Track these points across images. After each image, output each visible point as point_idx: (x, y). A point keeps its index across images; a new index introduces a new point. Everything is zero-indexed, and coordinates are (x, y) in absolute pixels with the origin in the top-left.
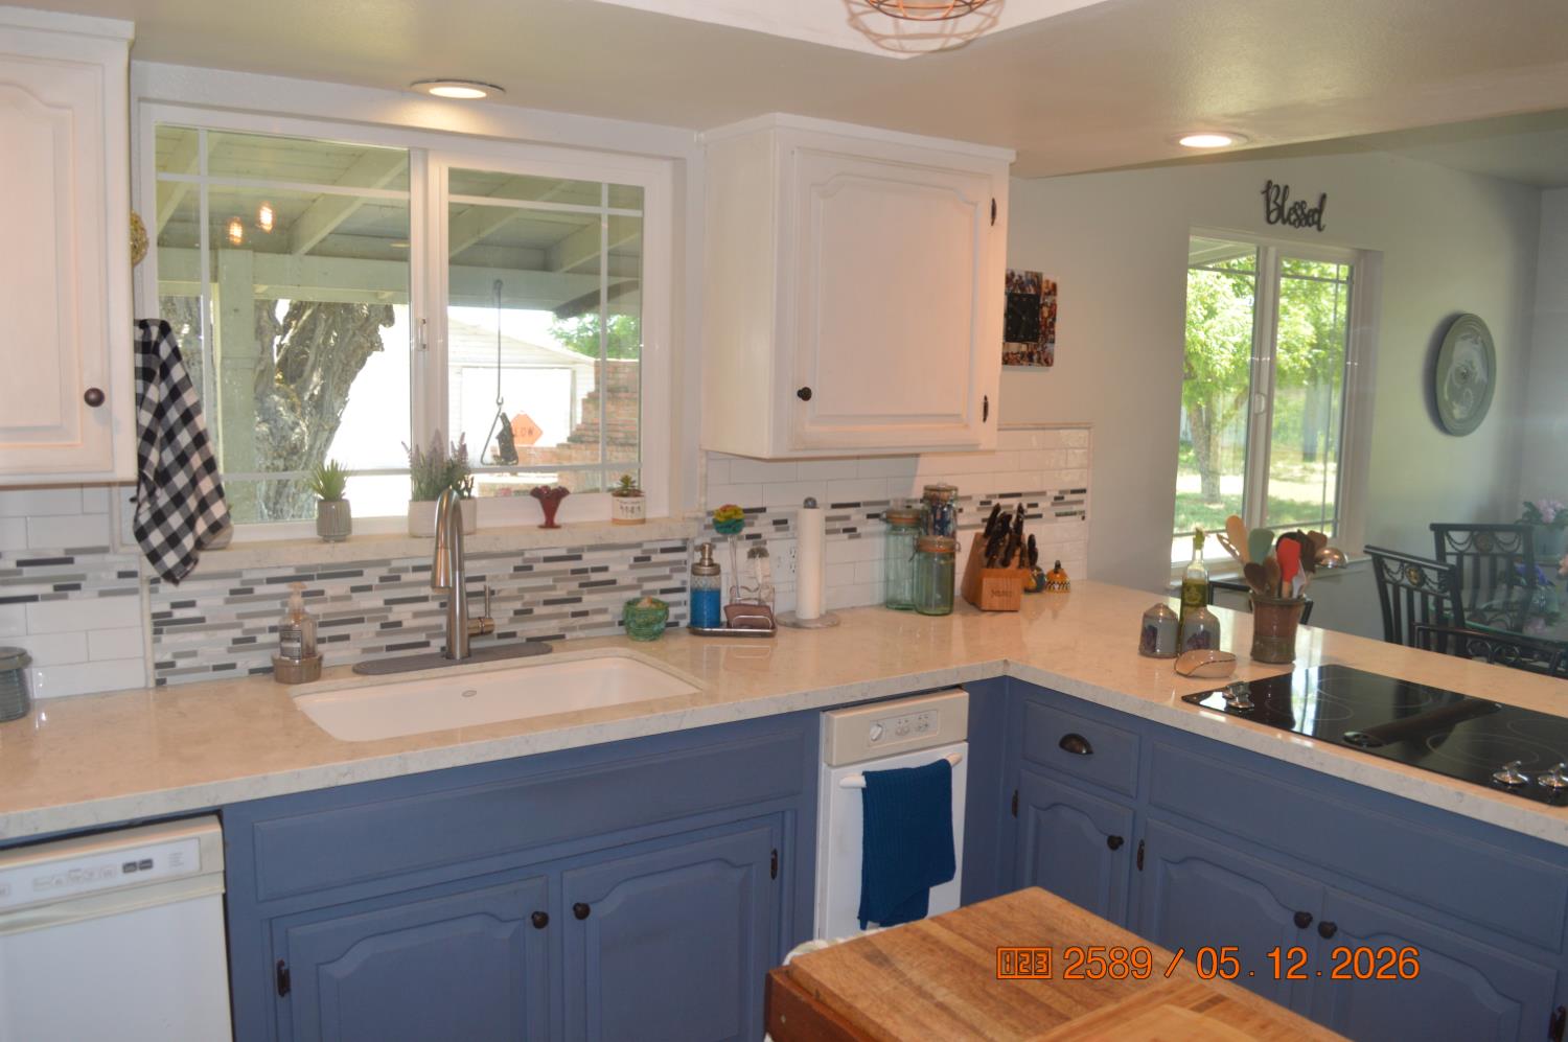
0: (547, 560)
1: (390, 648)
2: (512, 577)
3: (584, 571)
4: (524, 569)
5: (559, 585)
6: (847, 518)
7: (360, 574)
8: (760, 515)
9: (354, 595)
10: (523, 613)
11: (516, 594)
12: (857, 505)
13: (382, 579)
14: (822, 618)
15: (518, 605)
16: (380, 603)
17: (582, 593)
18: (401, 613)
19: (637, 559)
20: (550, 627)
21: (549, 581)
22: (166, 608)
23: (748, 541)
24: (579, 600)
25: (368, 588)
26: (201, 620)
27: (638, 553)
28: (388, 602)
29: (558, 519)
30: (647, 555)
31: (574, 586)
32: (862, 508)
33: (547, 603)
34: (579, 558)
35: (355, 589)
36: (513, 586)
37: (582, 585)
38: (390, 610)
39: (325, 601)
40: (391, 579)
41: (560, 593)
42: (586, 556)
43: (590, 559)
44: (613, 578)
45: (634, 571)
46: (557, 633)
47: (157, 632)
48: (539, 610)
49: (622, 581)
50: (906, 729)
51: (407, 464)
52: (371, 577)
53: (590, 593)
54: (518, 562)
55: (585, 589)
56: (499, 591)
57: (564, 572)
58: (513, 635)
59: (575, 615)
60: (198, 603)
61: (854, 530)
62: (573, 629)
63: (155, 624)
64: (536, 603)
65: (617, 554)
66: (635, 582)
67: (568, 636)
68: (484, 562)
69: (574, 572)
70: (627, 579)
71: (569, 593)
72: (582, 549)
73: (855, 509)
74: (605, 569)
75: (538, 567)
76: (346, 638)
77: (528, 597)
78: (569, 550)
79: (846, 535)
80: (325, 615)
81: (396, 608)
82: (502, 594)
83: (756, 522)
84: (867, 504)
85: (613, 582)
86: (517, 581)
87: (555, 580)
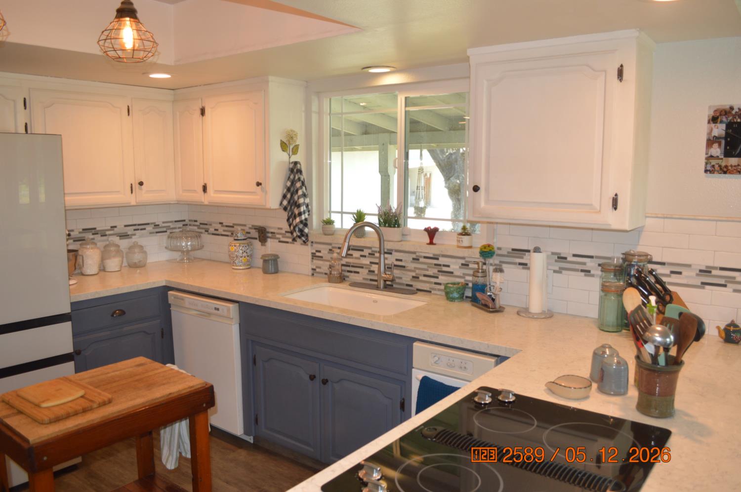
0: (425, 257)
1: (371, 280)
2: (412, 262)
3: (440, 265)
4: (416, 260)
5: (430, 269)
6: (584, 264)
7: (362, 250)
8: (527, 253)
9: (361, 258)
10: (415, 278)
11: (413, 269)
12: (591, 257)
13: (369, 254)
14: (543, 313)
15: (414, 274)
16: (368, 263)
17: (439, 275)
18: (375, 268)
19: (463, 264)
20: (426, 287)
21: (425, 267)
22: (314, 251)
23: (519, 266)
24: (437, 277)
25: (365, 256)
26: (322, 257)
27: (463, 262)
28: (371, 263)
29: (435, 241)
30: (467, 263)
31: (435, 271)
32: (594, 259)
33: (425, 276)
34: (437, 259)
35: (362, 256)
36: (412, 266)
37: (439, 271)
38: (371, 266)
39: (353, 258)
40: (372, 254)
41: (430, 273)
42: (441, 259)
43: (442, 261)
44: (452, 271)
45: (462, 270)
46: (428, 289)
47: (313, 259)
48: (422, 278)
49: (456, 273)
50: (453, 365)
51: (377, 212)
52: (366, 252)
53: (442, 275)
54: (414, 256)
55: (440, 273)
56: (407, 267)
57: (431, 264)
58: (411, 286)
59: (436, 283)
60: (322, 251)
61: (589, 271)
62: (435, 289)
63: (312, 256)
64: (421, 275)
65: (454, 260)
66: (462, 275)
67: (433, 292)
68: (402, 254)
69: (436, 265)
70: (459, 272)
71: (434, 273)
72: (439, 255)
73: (590, 259)
74: (448, 266)
75: (422, 260)
76: (358, 273)
77: (417, 271)
78: (434, 255)
79: (583, 274)
80: (353, 263)
81: (373, 265)
82: (408, 268)
83: (525, 257)
84: (598, 257)
85: (452, 273)
86: (415, 264)
87: (428, 267)
